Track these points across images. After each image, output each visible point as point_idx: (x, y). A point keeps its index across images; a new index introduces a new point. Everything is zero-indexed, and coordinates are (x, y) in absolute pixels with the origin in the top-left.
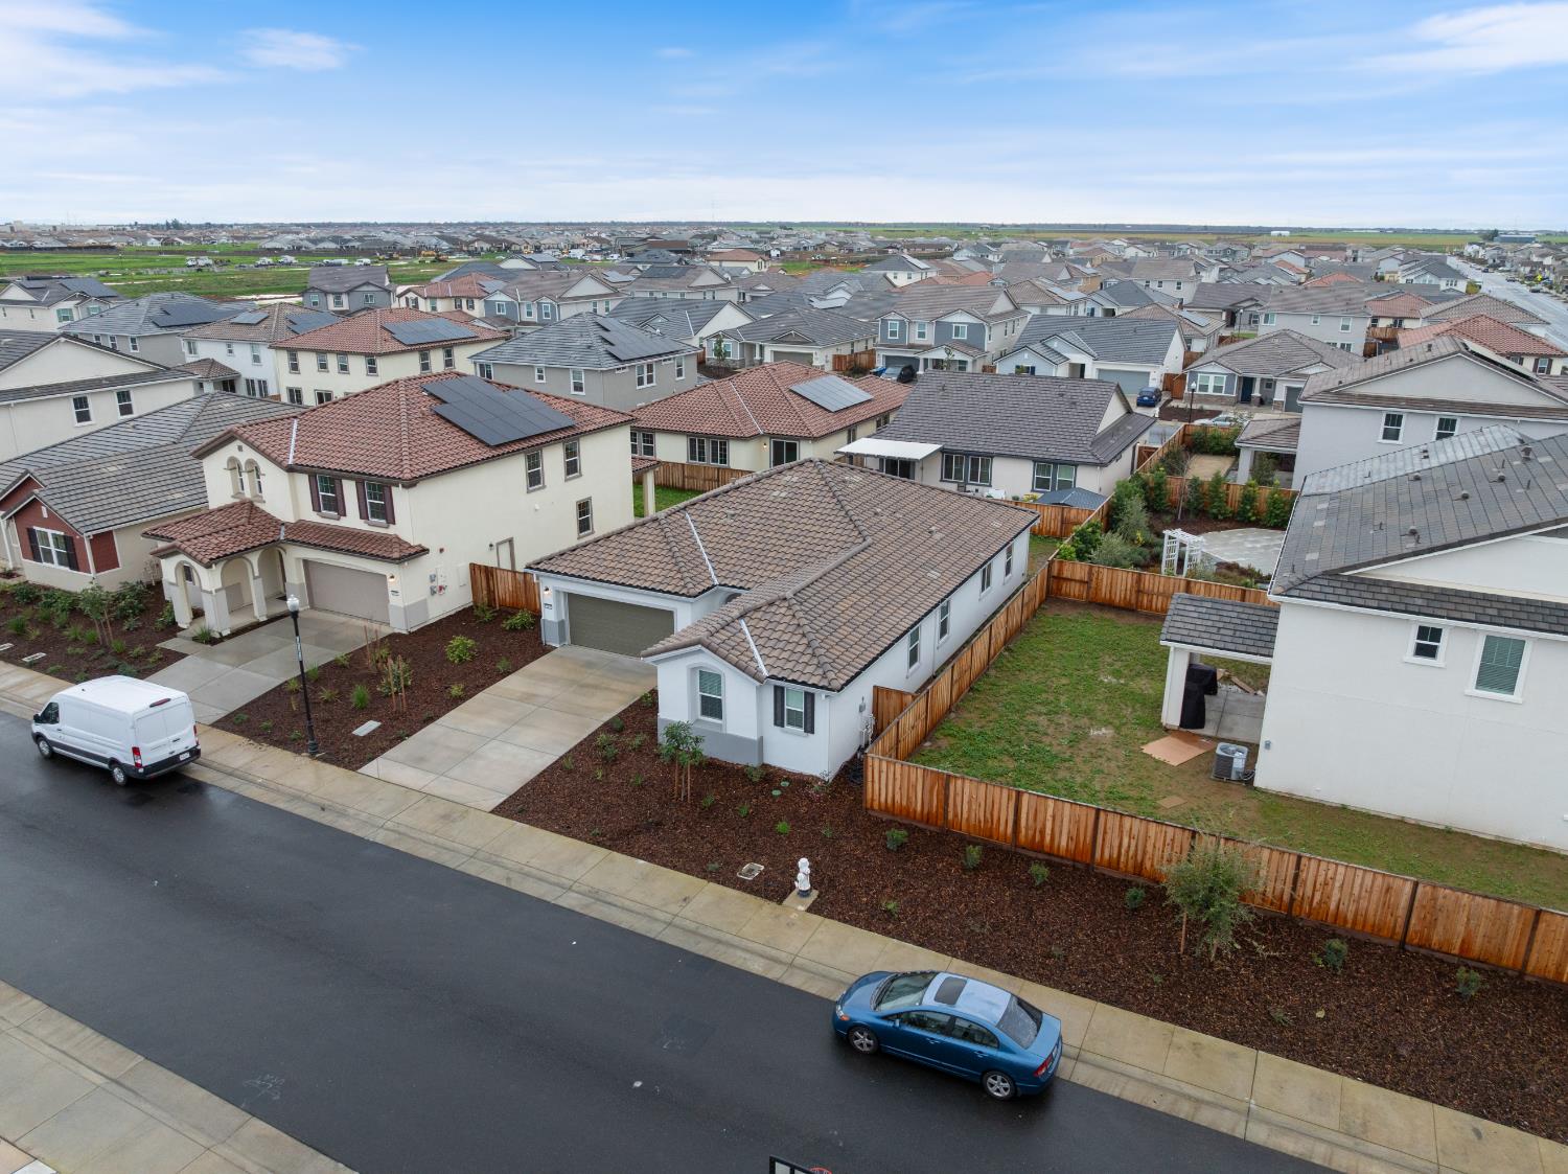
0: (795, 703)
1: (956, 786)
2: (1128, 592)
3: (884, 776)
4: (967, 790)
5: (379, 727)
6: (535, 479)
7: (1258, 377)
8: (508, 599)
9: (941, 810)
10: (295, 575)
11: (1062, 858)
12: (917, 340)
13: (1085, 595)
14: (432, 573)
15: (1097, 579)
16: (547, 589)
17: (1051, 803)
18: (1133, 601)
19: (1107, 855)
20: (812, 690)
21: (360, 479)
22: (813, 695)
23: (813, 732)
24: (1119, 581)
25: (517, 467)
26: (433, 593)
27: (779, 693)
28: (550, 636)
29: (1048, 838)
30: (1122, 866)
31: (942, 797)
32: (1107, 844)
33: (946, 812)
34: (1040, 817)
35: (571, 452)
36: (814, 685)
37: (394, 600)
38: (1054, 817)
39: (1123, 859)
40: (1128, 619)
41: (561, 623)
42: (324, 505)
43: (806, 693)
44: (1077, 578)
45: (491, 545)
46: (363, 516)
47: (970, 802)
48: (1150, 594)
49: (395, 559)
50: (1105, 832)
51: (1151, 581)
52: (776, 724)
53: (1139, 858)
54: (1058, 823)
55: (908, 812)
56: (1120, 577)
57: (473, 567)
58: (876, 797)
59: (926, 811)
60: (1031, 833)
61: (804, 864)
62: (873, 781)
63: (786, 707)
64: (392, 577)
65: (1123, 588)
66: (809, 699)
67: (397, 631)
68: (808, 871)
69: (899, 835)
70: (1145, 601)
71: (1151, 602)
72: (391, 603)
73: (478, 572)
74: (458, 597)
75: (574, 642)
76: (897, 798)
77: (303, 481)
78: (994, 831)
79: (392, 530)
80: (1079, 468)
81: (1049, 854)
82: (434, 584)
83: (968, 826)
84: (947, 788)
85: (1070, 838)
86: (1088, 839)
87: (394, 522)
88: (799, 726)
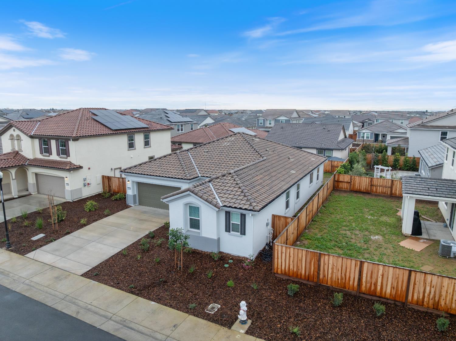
0: (236, 220)
1: (325, 259)
2: (367, 186)
3: (284, 255)
4: (331, 262)
5: (44, 237)
6: (131, 146)
7: (381, 134)
8: (116, 190)
9: (316, 273)
10: (31, 180)
11: (387, 299)
12: (268, 125)
13: (349, 188)
14: (85, 177)
15: (354, 181)
16: (129, 181)
17: (381, 268)
18: (369, 189)
19: (415, 297)
20: (244, 212)
21: (57, 138)
22: (245, 215)
23: (244, 234)
24: (363, 181)
25: (124, 140)
26: (85, 186)
27: (228, 214)
28: (130, 201)
29: (379, 288)
30: (425, 303)
31: (316, 266)
32: (416, 291)
33: (319, 274)
34: (374, 276)
35: (147, 138)
36: (246, 209)
37: (67, 188)
38: (383, 276)
39: (426, 299)
40: (367, 197)
41: (134, 196)
42: (44, 151)
43: (242, 215)
44: (346, 181)
45: (112, 169)
46: (58, 154)
47: (333, 269)
48: (377, 186)
49: (67, 169)
50: (415, 284)
51: (377, 181)
52: (226, 231)
53: (437, 299)
54: (385, 279)
55: (297, 275)
56: (363, 180)
57: (103, 177)
58: (280, 267)
59: (307, 274)
60: (368, 285)
61: (243, 305)
62: (278, 258)
63: (231, 222)
64: (67, 178)
65: (365, 184)
66: (243, 217)
67: (68, 201)
68: (246, 309)
69: (295, 287)
70: (374, 189)
71: (377, 189)
72: (66, 189)
73: (105, 179)
74: (96, 188)
75: (140, 204)
76: (291, 267)
77: (37, 141)
78: (347, 284)
79: (69, 159)
80: (333, 151)
81: (379, 297)
82: (85, 182)
83: (332, 282)
84: (319, 261)
85: (393, 288)
86: (404, 288)
87: (69, 156)
88: (238, 232)
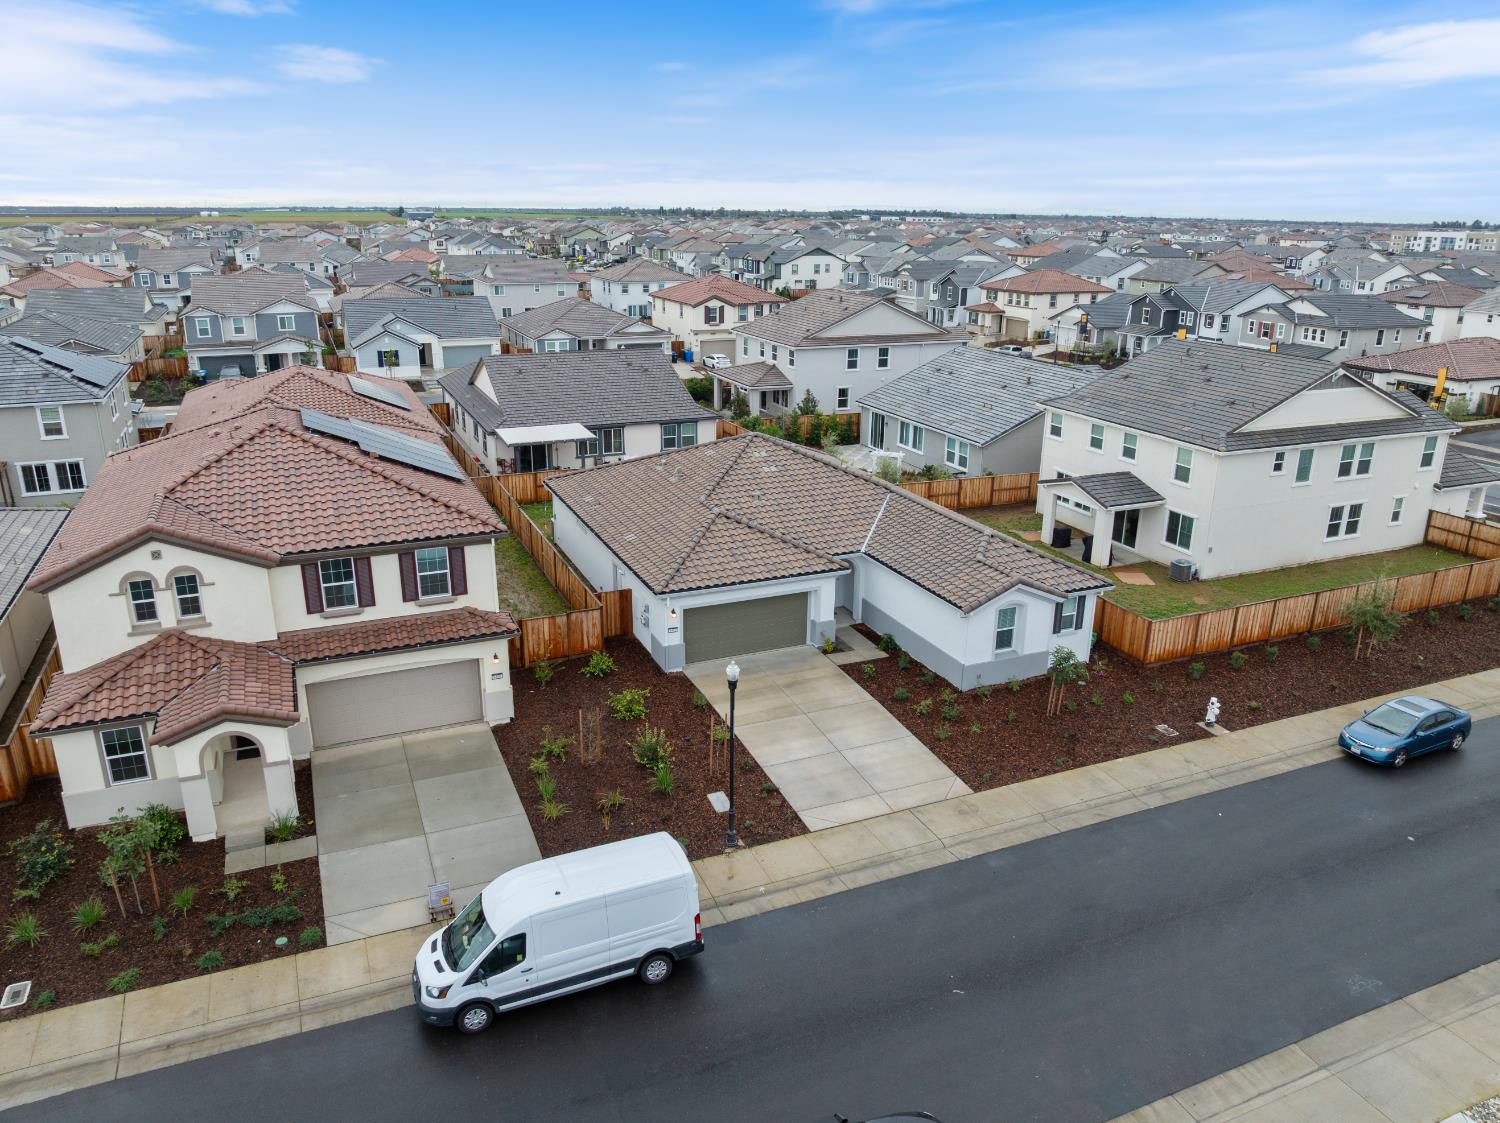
0: (1069, 611)
1: (1203, 620)
3: (1161, 634)
4: (1209, 621)
9: (1192, 643)
11: (1255, 642)
12: (234, 336)
16: (673, 612)
17: (1253, 608)
19: (1276, 628)
20: (1084, 593)
21: (405, 551)
22: (1084, 598)
23: (1081, 627)
27: (1059, 607)
28: (675, 662)
29: (1249, 633)
30: (1283, 632)
31: (1194, 633)
32: (1278, 622)
34: (1246, 621)
36: (1082, 589)
37: (492, 686)
38: (1254, 617)
39: (1284, 627)
42: (329, 600)
46: (409, 597)
47: (1210, 629)
50: (1278, 614)
52: (1054, 633)
53: (1292, 623)
54: (1255, 621)
55: (1172, 654)
58: (1154, 653)
59: (1183, 648)
60: (1240, 633)
62: (1154, 641)
63: (1063, 616)
64: (496, 657)
66: (1081, 602)
67: (495, 724)
72: (488, 691)
75: (689, 660)
76: (1167, 646)
77: (291, 575)
78: (1221, 643)
81: (1249, 643)
83: (1207, 646)
84: (1198, 624)
85: (1260, 628)
86: (1269, 623)
87: (465, 592)
88: (1071, 627)
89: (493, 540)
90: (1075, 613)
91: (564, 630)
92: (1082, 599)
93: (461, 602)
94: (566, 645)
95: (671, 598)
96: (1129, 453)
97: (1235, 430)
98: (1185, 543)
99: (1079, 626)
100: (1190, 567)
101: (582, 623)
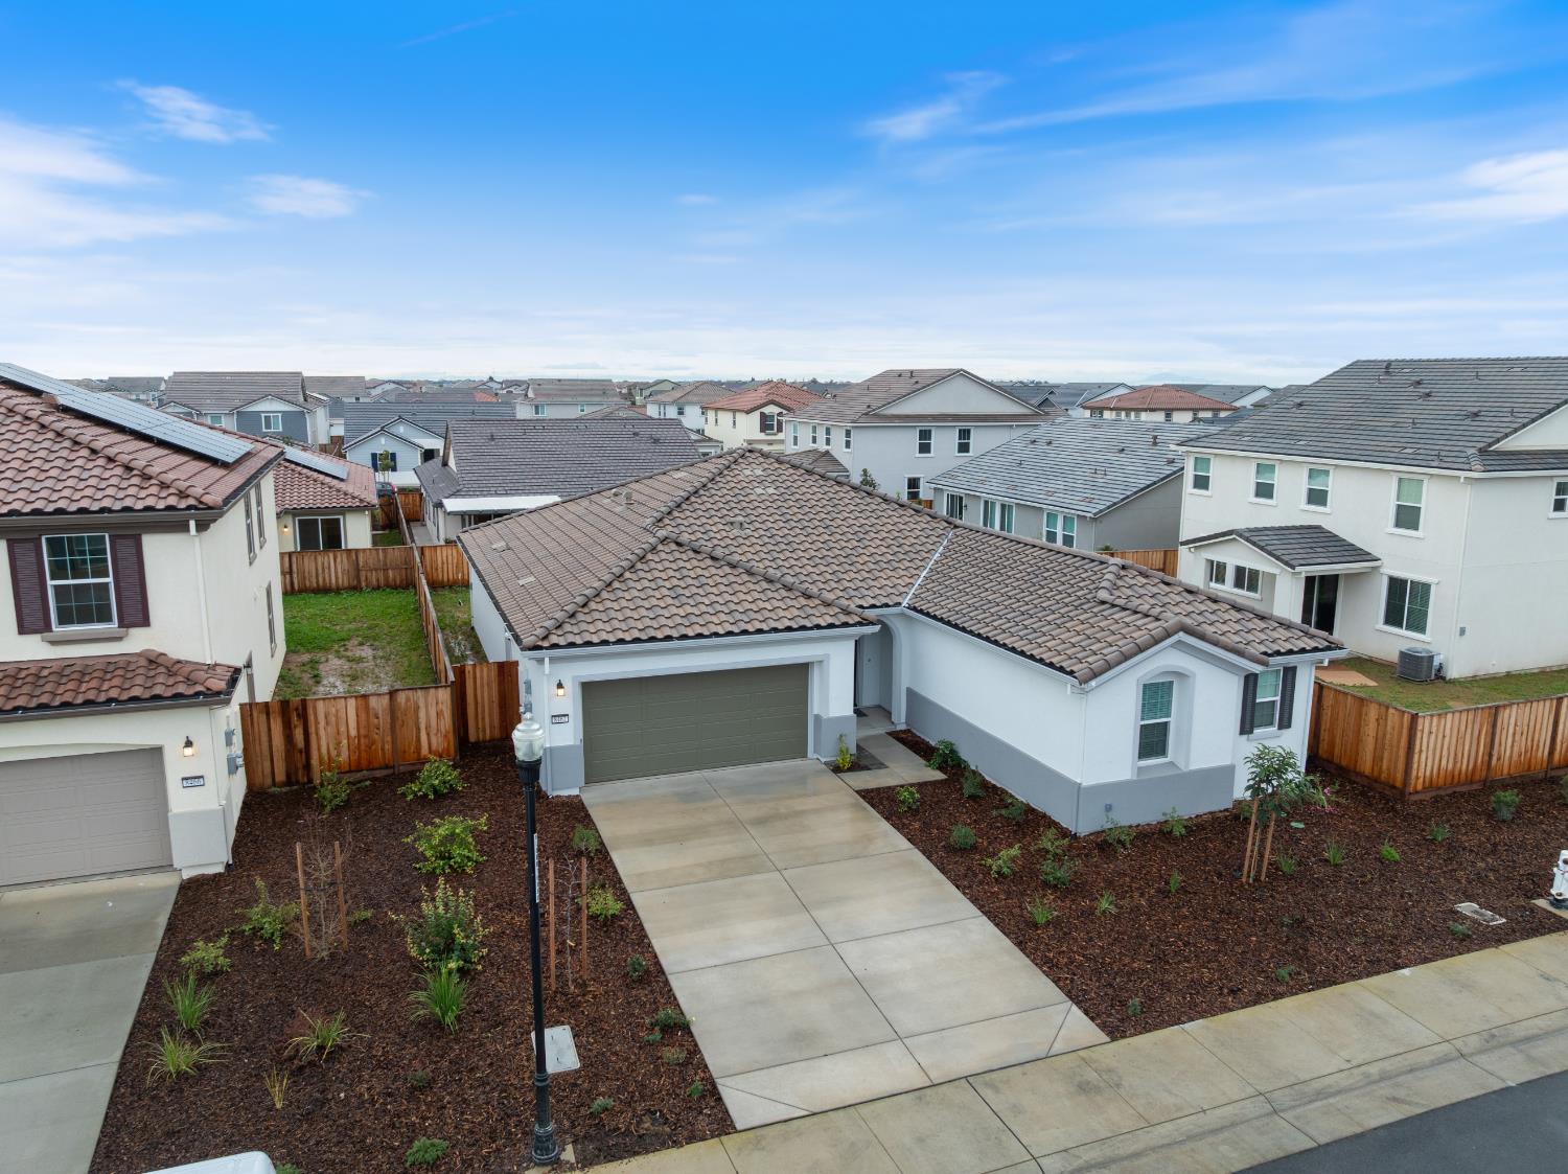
1: (1504, 715)
3: (1433, 738)
4: (1513, 719)
5: (578, 1033)
9: (1486, 759)
14: (226, 727)
16: (560, 686)
22: (1293, 670)
23: (1289, 726)
27: (1251, 681)
28: (562, 778)
31: (1489, 740)
33: (1490, 756)
35: (258, 499)
41: (580, 746)
46: (31, 625)
47: (1514, 734)
52: (1242, 734)
55: (1453, 777)
57: (249, 710)
58: (1421, 774)
59: (1471, 767)
60: (1565, 745)
62: (1421, 751)
63: (1258, 701)
64: (189, 744)
66: (1289, 677)
67: (186, 875)
72: (172, 809)
73: (260, 718)
76: (1444, 762)
78: (1532, 761)
82: (235, 750)
83: (1510, 765)
84: (1494, 725)
87: (145, 621)
88: (1271, 724)
89: (192, 524)
90: (1278, 698)
91: (384, 720)
92: (1290, 673)
93: (137, 642)
94: (388, 747)
95: (552, 660)
96: (1317, 497)
97: (1490, 445)
98: (1418, 624)
99: (1285, 723)
100: (1432, 657)
101: (417, 708)
